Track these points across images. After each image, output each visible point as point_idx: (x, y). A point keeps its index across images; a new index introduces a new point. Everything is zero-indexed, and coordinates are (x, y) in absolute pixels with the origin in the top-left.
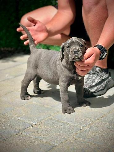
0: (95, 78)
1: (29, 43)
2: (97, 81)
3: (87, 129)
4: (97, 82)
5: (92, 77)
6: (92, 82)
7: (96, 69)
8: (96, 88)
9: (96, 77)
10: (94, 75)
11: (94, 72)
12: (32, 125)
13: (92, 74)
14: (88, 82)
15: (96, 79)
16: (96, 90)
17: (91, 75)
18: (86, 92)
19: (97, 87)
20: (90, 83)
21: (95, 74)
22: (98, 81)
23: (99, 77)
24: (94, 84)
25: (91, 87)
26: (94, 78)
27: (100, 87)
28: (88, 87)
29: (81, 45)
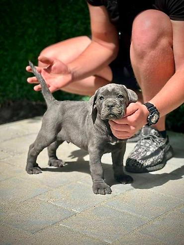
0: (150, 145)
1: (41, 88)
2: (153, 149)
3: (156, 222)
4: (153, 152)
5: (145, 143)
6: (146, 151)
7: (150, 131)
8: (151, 160)
9: (150, 143)
10: (148, 141)
11: (148, 136)
12: (75, 214)
13: (145, 139)
14: (140, 150)
15: (151, 147)
16: (152, 163)
17: (143, 141)
18: (137, 165)
19: (154, 158)
20: (143, 151)
21: (148, 138)
22: (155, 150)
23: (156, 144)
24: (148, 154)
25: (145, 158)
26: (147, 145)
27: (158, 159)
28: (140, 158)
29: (120, 96)
